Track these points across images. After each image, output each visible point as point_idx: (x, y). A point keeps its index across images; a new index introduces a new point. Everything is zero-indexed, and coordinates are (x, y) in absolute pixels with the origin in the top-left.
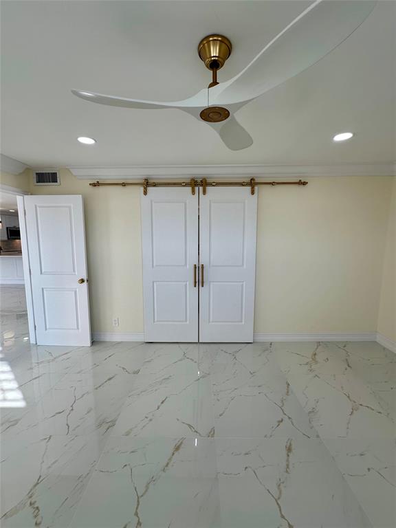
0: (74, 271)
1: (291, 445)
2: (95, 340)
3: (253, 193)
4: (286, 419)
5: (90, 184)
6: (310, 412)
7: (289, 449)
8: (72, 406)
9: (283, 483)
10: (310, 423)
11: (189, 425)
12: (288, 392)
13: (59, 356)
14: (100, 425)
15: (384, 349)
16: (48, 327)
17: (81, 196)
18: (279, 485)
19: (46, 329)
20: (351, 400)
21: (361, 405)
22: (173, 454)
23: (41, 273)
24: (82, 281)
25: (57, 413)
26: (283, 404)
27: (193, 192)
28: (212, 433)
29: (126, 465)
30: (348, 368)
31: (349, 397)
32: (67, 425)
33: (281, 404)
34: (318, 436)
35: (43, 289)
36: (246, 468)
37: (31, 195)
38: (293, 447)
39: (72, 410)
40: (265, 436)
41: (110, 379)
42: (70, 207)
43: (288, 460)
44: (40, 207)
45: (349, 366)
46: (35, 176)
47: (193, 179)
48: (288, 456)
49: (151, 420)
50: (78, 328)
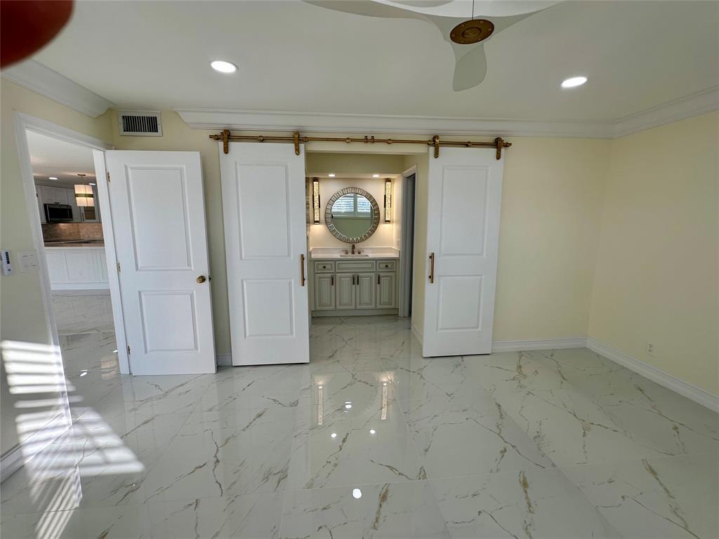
0: (189, 265)
1: (525, 478)
2: (223, 364)
3: (498, 157)
4: (509, 448)
5: (211, 137)
6: (535, 438)
7: (525, 484)
8: (216, 456)
9: (530, 525)
10: (540, 450)
11: (389, 467)
12: (501, 415)
13: (173, 390)
14: (266, 478)
15: (598, 355)
16: (148, 349)
17: (198, 152)
18: (527, 529)
19: (146, 352)
20: (579, 420)
21: (592, 424)
22: (381, 506)
23: (137, 269)
24: (202, 279)
25: (197, 468)
26: (500, 430)
27: (297, 151)
28: (422, 474)
29: (320, 527)
30: (564, 381)
31: (575, 415)
32: (217, 482)
33: (498, 431)
34: (554, 465)
35: (140, 293)
36: (480, 512)
37: (116, 149)
38: (528, 481)
39: (218, 461)
40: (491, 471)
41: (259, 416)
42: (181, 170)
43: (527, 498)
44: (132, 168)
45: (564, 379)
46: (121, 120)
47: (297, 133)
48: (526, 492)
49: (336, 465)
50: (196, 347)
